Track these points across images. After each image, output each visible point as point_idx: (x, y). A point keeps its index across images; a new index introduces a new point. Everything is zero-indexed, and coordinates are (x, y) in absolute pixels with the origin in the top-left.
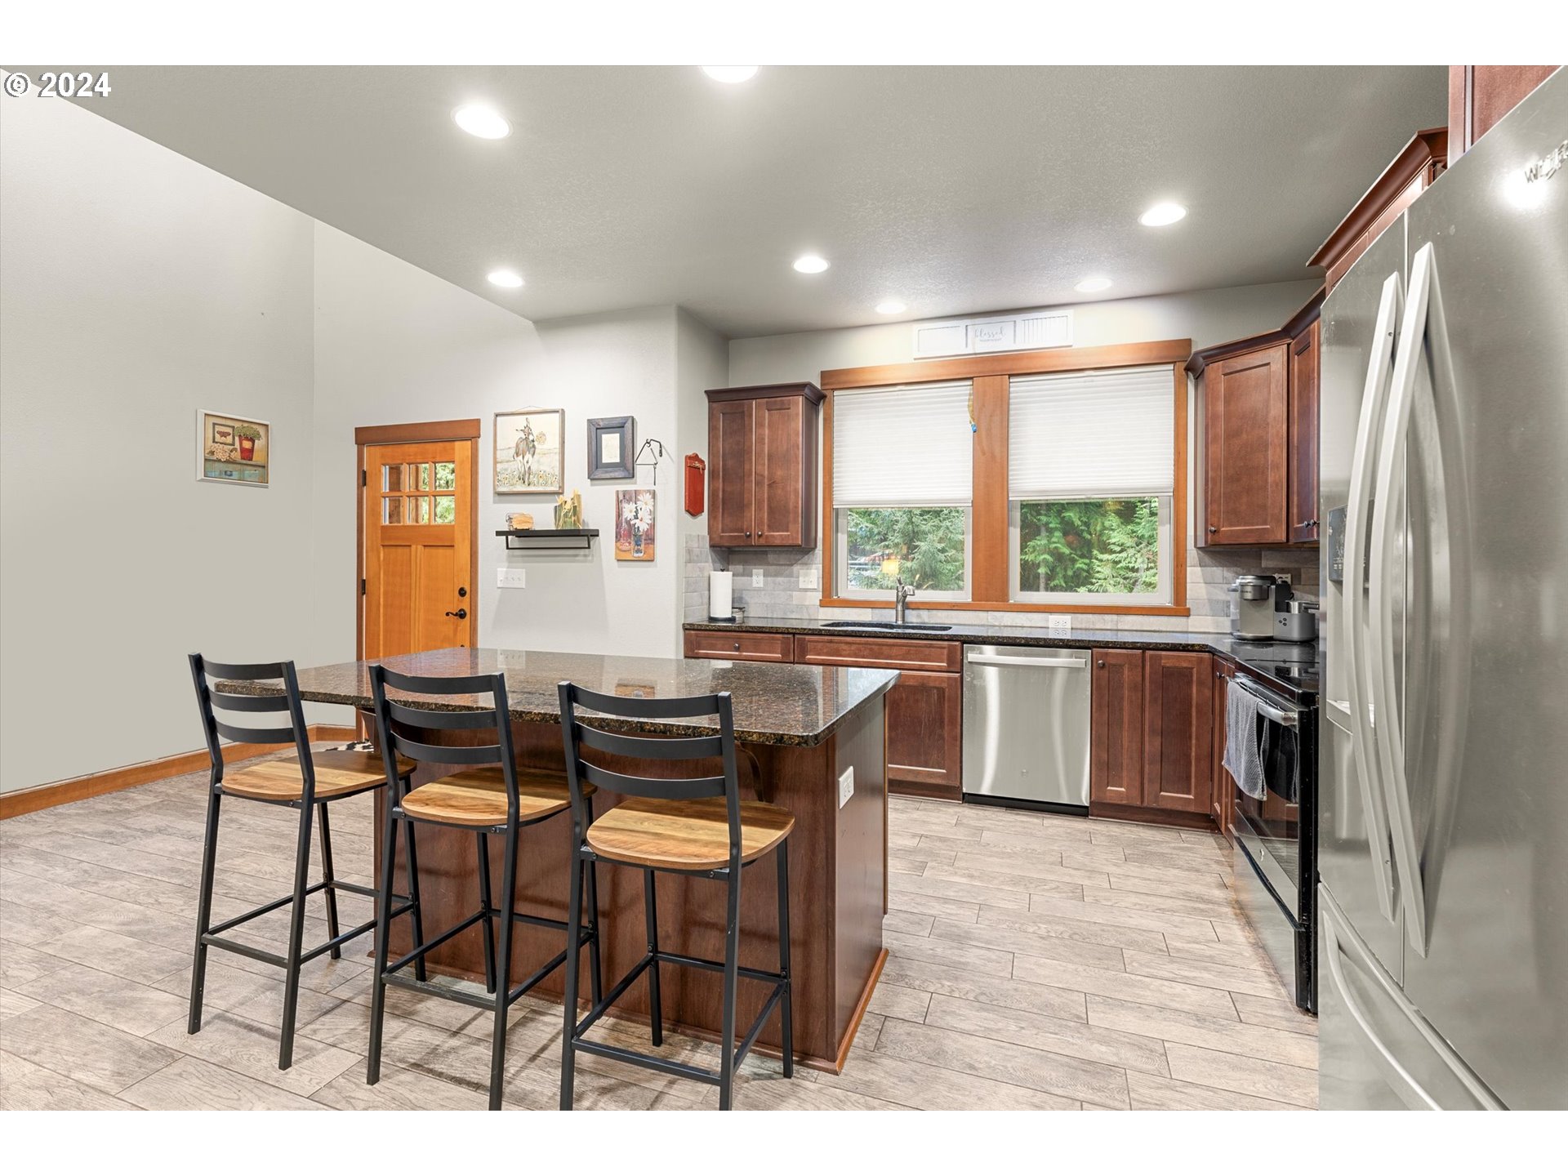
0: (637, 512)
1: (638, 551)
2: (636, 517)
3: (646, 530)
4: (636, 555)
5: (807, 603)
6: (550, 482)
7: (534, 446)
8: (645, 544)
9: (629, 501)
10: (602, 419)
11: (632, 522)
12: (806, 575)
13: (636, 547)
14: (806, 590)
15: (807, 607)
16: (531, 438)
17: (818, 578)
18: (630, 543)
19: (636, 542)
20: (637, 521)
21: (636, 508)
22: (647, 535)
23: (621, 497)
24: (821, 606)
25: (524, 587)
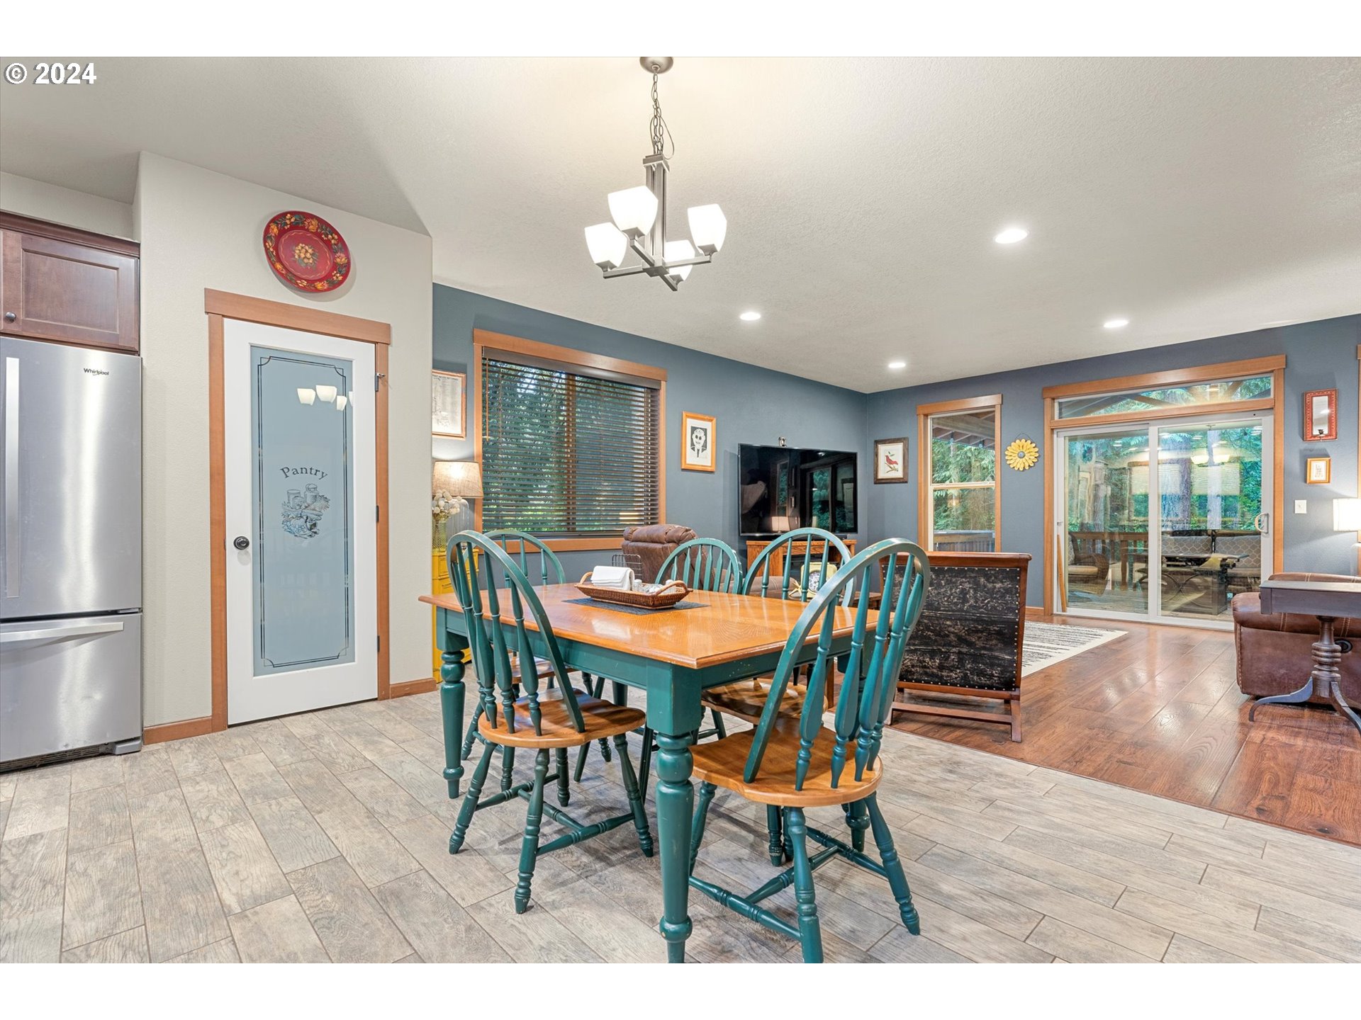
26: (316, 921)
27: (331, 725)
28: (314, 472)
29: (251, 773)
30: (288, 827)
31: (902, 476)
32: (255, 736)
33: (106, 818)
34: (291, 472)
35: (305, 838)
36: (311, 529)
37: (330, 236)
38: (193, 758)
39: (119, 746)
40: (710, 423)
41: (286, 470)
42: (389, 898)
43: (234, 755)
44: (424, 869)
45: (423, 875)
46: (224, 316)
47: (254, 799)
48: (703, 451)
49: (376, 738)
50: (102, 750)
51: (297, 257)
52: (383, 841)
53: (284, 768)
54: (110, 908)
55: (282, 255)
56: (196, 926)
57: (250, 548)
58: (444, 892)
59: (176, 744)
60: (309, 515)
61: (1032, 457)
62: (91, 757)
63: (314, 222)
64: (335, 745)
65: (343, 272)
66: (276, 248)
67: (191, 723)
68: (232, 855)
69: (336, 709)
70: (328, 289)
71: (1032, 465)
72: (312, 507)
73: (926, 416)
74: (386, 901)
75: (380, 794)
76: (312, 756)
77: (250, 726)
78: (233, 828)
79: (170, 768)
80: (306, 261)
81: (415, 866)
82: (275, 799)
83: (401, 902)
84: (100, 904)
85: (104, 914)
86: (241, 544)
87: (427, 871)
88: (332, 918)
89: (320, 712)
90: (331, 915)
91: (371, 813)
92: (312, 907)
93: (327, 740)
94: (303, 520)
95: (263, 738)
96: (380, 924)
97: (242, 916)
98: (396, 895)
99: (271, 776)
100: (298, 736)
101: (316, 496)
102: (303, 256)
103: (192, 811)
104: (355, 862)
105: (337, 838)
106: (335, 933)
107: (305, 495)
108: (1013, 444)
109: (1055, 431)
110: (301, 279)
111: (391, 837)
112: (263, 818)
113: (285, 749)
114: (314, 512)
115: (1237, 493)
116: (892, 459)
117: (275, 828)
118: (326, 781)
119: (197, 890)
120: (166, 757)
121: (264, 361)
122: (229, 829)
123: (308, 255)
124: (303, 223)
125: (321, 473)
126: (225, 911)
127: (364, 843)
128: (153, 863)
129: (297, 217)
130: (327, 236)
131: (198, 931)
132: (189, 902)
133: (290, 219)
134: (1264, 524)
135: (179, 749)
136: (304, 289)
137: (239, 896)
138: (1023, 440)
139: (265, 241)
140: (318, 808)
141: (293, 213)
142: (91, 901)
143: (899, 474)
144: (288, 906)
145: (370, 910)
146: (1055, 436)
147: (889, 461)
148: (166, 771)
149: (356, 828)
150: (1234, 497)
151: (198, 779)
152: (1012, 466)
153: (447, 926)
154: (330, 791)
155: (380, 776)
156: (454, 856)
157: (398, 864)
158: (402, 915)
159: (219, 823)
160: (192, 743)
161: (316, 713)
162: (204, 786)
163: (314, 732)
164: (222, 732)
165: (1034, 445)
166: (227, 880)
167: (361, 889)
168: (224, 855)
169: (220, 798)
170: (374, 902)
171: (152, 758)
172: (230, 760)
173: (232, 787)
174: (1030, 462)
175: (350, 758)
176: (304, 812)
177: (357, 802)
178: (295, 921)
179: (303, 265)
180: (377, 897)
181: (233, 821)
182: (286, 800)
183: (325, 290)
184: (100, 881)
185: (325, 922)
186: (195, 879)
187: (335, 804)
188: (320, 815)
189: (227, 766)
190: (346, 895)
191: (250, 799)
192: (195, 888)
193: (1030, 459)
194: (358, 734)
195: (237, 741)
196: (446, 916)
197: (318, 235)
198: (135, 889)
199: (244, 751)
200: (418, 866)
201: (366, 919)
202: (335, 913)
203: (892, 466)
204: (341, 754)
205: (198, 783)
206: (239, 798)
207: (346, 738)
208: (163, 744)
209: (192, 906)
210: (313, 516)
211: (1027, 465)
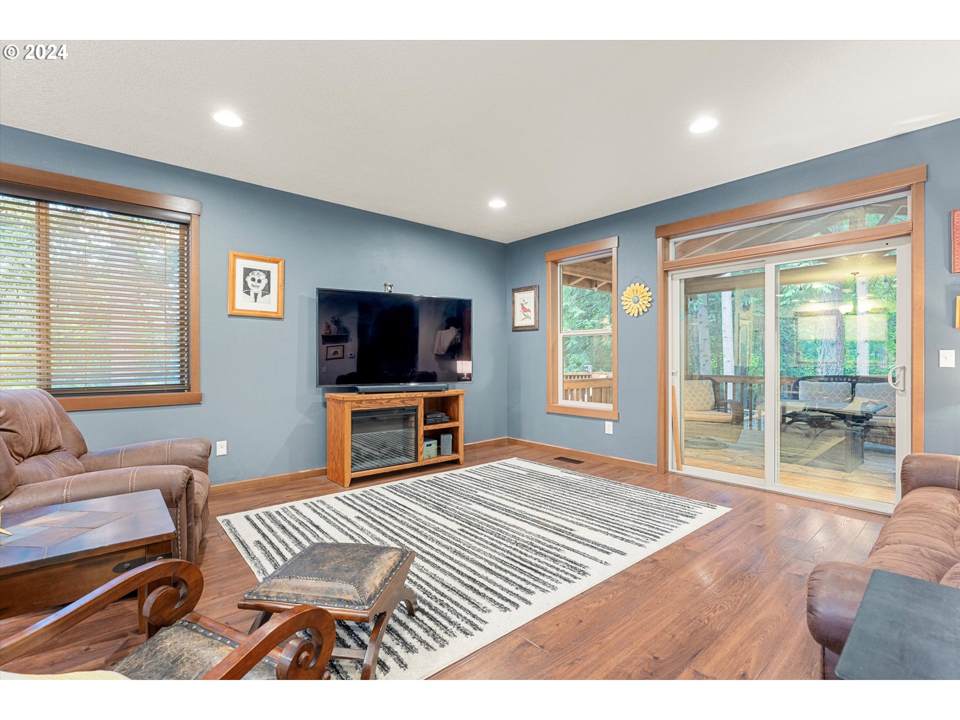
31: (533, 324)
40: (276, 265)
48: (263, 295)
61: (645, 302)
71: (646, 310)
73: (555, 262)
108: (628, 288)
109: (670, 273)
115: (884, 339)
116: (526, 306)
134: (899, 380)
138: (637, 284)
143: (531, 322)
146: (670, 278)
147: (524, 310)
150: (883, 342)
152: (627, 312)
165: (647, 289)
174: (644, 307)
193: (643, 305)
203: (526, 314)
211: (641, 310)
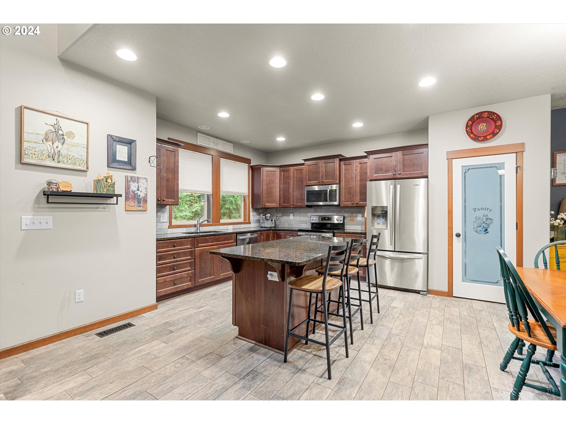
0: (138, 187)
1: (139, 206)
2: (138, 190)
3: (143, 196)
4: (139, 208)
5: (163, 228)
6: (78, 163)
7: (63, 138)
8: (143, 203)
9: (134, 182)
10: (118, 137)
11: (136, 192)
12: (163, 216)
13: (138, 205)
14: (163, 222)
15: (163, 229)
16: (60, 132)
17: (168, 217)
18: (135, 202)
19: (138, 202)
20: (139, 192)
21: (138, 185)
22: (144, 199)
23: (129, 179)
24: (168, 228)
25: (52, 228)
26: (442, 360)
27: (489, 308)
28: (486, 209)
29: (451, 313)
30: (452, 333)
32: (460, 303)
33: (410, 310)
34: (477, 210)
35: (454, 338)
36: (485, 231)
37: (493, 116)
38: (438, 302)
39: (421, 292)
41: (475, 209)
42: (467, 368)
43: (450, 306)
44: (486, 368)
45: (484, 369)
46: (452, 159)
47: (447, 321)
49: (504, 320)
50: (417, 292)
51: (479, 129)
52: (478, 353)
53: (462, 316)
54: (401, 330)
55: (473, 131)
56: (415, 344)
57: (461, 237)
58: (487, 378)
59: (436, 296)
60: (484, 226)
62: (415, 293)
63: (486, 114)
64: (485, 316)
65: (499, 128)
66: (471, 129)
67: (441, 292)
68: (432, 333)
69: (495, 304)
70: (492, 137)
72: (486, 223)
74: (466, 368)
75: (489, 339)
76: (474, 316)
77: (460, 299)
78: (437, 326)
79: (431, 303)
80: (483, 129)
81: (484, 365)
82: (453, 324)
83: (470, 371)
84: (400, 328)
85: (400, 330)
86: (458, 235)
87: (486, 369)
88: (447, 362)
89: (488, 303)
90: (447, 361)
91: (481, 343)
92: (444, 356)
93: (483, 313)
94: (481, 228)
95: (462, 304)
96: (459, 372)
97: (426, 348)
98: (470, 369)
99: (456, 317)
100: (474, 308)
101: (487, 218)
102: (482, 128)
103: (430, 317)
104: (464, 353)
105: (464, 344)
106: (445, 366)
107: (483, 219)
110: (480, 137)
111: (482, 353)
112: (446, 327)
113: (467, 310)
114: (487, 225)
117: (448, 332)
118: (473, 326)
119: (420, 336)
120: (432, 299)
121: (467, 171)
122: (436, 326)
123: (484, 127)
124: (482, 116)
125: (489, 209)
126: (422, 345)
127: (471, 350)
128: (414, 324)
129: (479, 115)
130: (492, 116)
131: (415, 345)
132: (416, 338)
133: (476, 117)
135: (436, 298)
136: (482, 141)
137: (428, 343)
139: (466, 128)
140: (464, 333)
141: (477, 114)
142: (399, 326)
144: (438, 352)
145: (459, 367)
148: (430, 303)
149: (473, 344)
151: (436, 309)
153: (480, 386)
154: (472, 329)
155: (494, 333)
156: (501, 371)
157: (478, 361)
158: (468, 375)
159: (434, 323)
160: (440, 298)
161: (486, 302)
162: (436, 311)
163: (481, 309)
164: (451, 298)
166: (427, 338)
167: (460, 361)
168: (431, 331)
169: (439, 317)
170: (462, 366)
171: (428, 298)
172: (448, 307)
173: (443, 315)
175: (487, 322)
176: (459, 332)
177: (479, 337)
178: (437, 357)
179: (482, 131)
180: (464, 366)
181: (438, 324)
182: (456, 326)
183: (491, 138)
184: (402, 323)
185: (444, 362)
186: (421, 333)
187: (471, 334)
188: (464, 335)
189: (446, 308)
190: (455, 359)
191: (446, 321)
192: (419, 335)
194: (497, 316)
195: (453, 302)
196: (482, 384)
197: (488, 117)
198: (408, 328)
199: (454, 306)
200: (484, 366)
201: (456, 368)
202: (448, 361)
204: (485, 320)
205: (435, 310)
206: (443, 319)
207: (491, 315)
208: (433, 295)
209: (416, 339)
210: (486, 226)
